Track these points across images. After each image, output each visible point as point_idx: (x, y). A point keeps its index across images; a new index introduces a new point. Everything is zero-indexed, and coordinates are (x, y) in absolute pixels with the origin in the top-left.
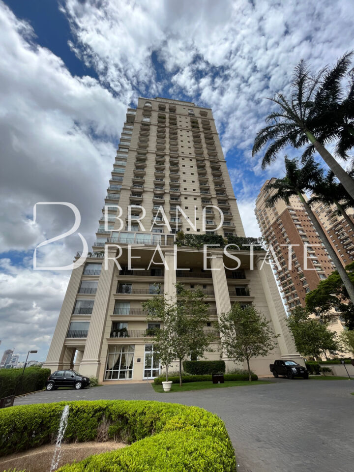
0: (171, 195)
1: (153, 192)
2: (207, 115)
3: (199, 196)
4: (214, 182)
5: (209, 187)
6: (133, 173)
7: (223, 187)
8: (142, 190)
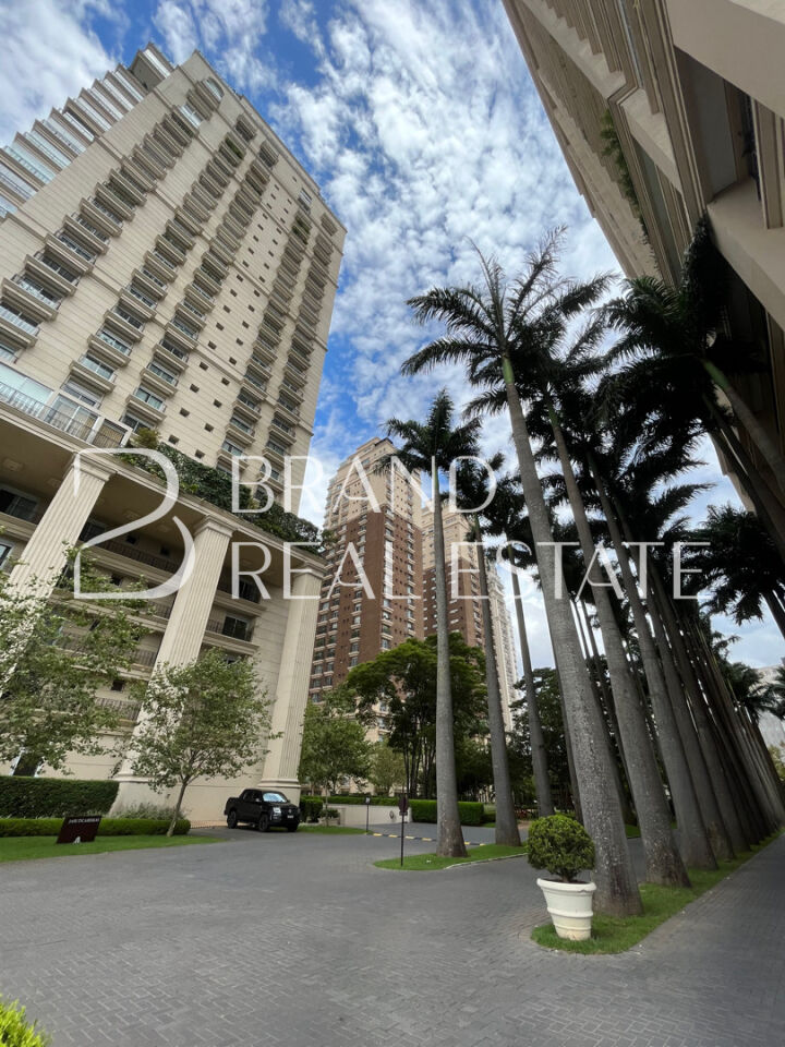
0: (167, 336)
1: (118, 294)
2: (334, 232)
3: (239, 382)
4: (285, 374)
5: (271, 376)
6: (76, 206)
7: (299, 394)
8: (85, 269)
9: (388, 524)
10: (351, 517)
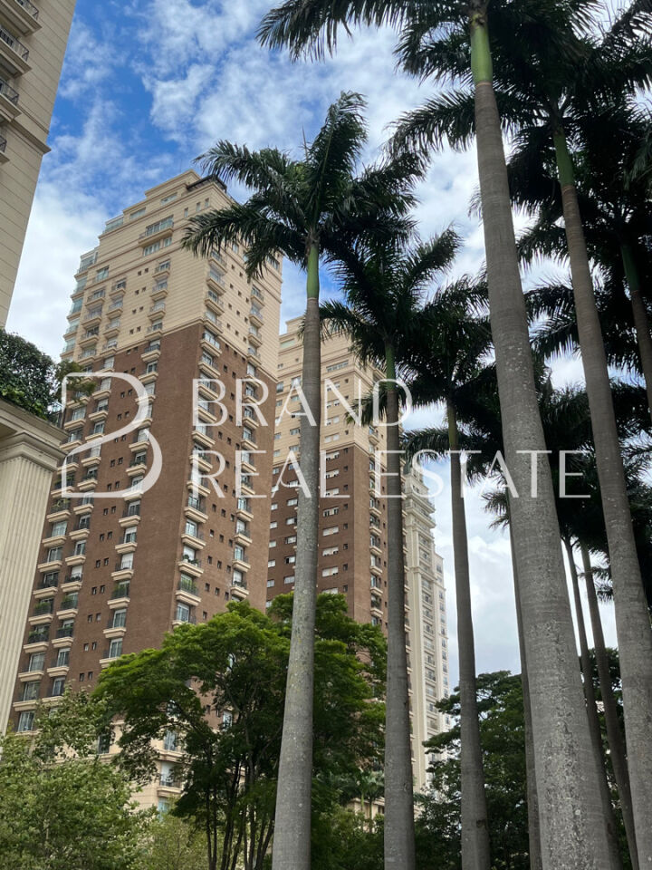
9: (205, 362)
10: (125, 341)
